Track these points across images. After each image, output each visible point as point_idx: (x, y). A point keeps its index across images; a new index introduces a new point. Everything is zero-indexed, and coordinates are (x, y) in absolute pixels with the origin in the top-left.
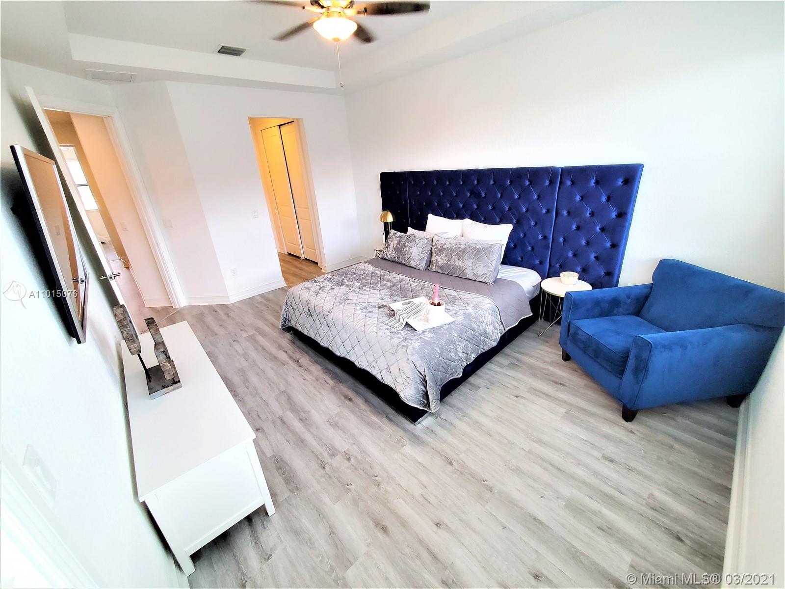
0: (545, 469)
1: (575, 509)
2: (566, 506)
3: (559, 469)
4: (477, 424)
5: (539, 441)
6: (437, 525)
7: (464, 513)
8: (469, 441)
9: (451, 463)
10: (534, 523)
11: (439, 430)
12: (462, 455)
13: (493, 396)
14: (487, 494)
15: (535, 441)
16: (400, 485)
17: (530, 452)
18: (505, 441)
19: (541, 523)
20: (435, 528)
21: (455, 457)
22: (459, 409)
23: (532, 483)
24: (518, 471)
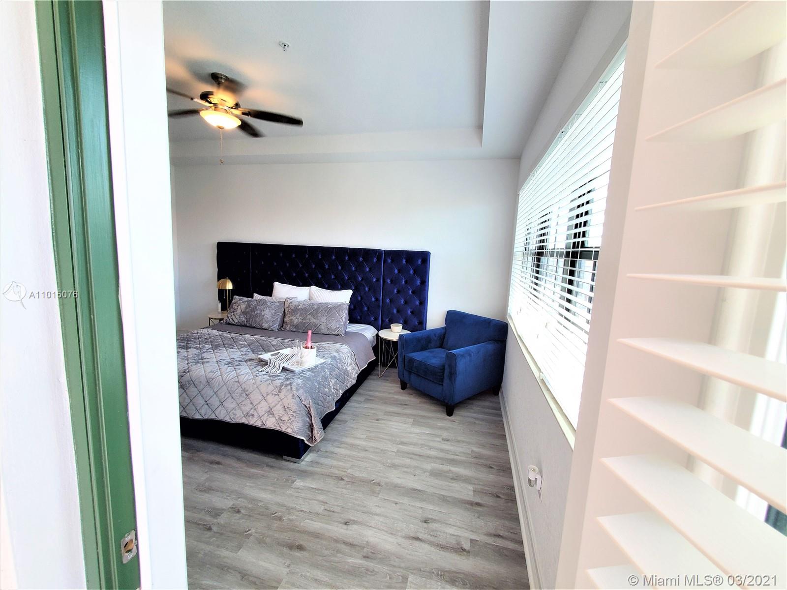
0: (411, 458)
1: (436, 474)
2: (430, 475)
3: (420, 456)
4: (353, 446)
5: (402, 443)
6: (346, 524)
7: (364, 507)
8: (351, 460)
9: (342, 479)
10: (414, 493)
11: (323, 460)
12: (349, 471)
13: (359, 424)
14: (378, 489)
15: (399, 444)
16: (302, 511)
17: (398, 451)
18: (379, 451)
19: (419, 490)
20: (345, 527)
21: (344, 473)
22: (335, 440)
23: (406, 470)
24: (394, 466)
